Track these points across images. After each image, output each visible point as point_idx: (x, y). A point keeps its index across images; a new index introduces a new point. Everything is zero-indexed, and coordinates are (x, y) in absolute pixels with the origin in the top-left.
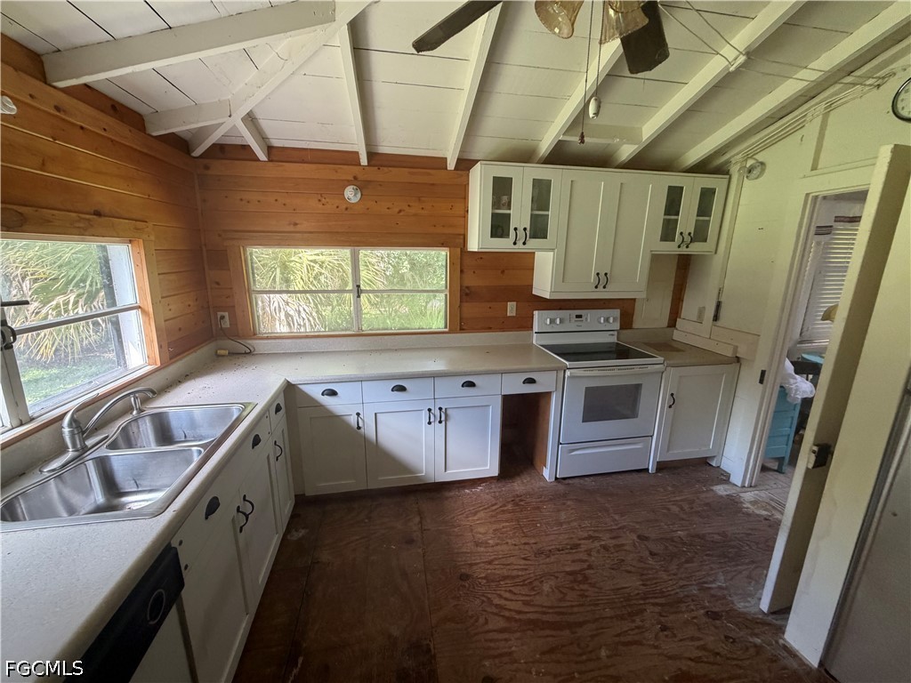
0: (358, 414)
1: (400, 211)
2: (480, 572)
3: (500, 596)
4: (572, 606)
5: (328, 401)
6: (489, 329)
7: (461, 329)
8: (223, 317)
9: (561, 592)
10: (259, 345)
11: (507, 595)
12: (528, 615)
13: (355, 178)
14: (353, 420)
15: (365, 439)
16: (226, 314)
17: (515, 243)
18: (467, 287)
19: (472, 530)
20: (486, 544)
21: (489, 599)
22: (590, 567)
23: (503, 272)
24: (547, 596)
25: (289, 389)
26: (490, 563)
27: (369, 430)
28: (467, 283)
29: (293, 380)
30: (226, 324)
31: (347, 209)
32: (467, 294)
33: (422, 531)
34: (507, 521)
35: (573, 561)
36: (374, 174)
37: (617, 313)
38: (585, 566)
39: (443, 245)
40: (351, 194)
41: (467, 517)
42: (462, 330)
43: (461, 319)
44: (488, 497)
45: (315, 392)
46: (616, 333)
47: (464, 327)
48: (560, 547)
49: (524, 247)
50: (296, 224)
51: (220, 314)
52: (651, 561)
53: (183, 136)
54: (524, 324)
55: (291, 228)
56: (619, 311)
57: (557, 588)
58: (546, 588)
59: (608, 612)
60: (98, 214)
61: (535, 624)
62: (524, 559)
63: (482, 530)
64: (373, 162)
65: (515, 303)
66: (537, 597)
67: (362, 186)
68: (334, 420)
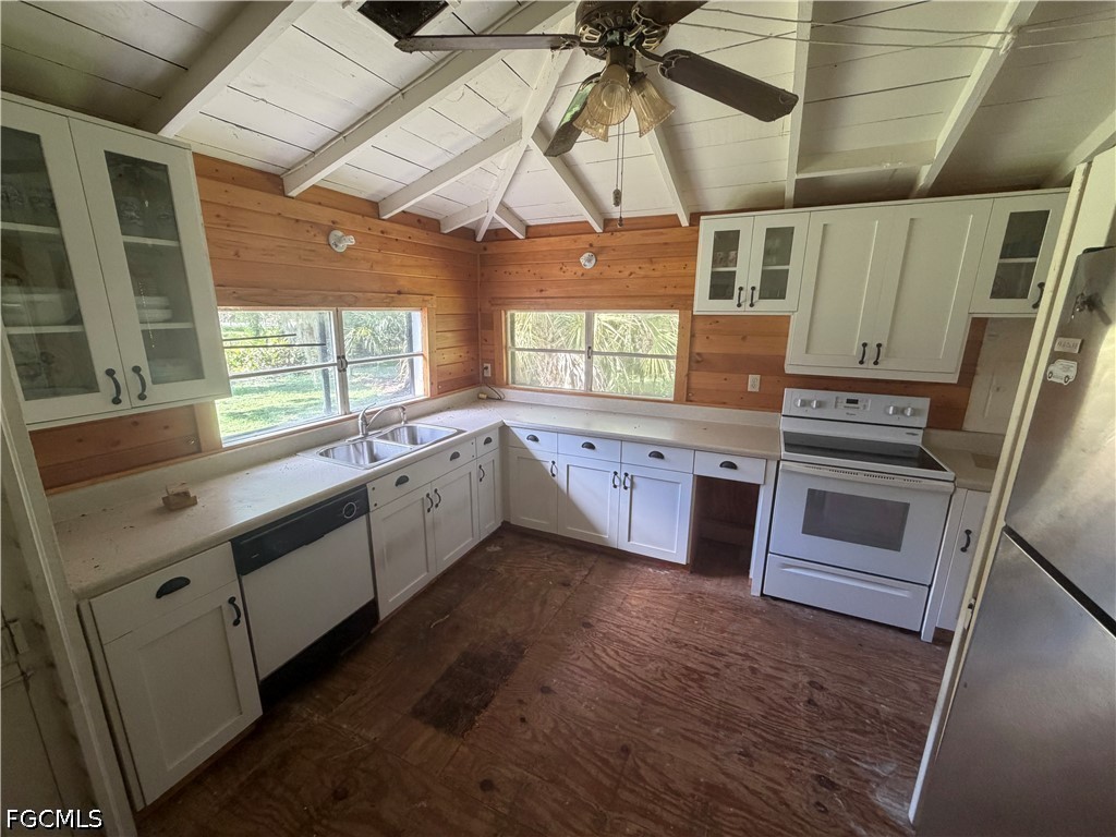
0: (554, 463)
1: (631, 274)
2: (602, 628)
3: (605, 651)
4: (663, 689)
5: (530, 444)
6: (723, 404)
7: (687, 400)
8: (487, 368)
9: (663, 675)
10: (509, 394)
11: (612, 653)
12: (616, 674)
13: (591, 245)
14: (549, 466)
15: (558, 487)
16: (489, 366)
17: (739, 305)
18: (699, 354)
19: (624, 599)
20: (628, 613)
21: (593, 647)
22: (716, 675)
23: (744, 338)
24: (647, 671)
25: (504, 430)
26: (618, 627)
27: (561, 479)
28: (698, 349)
29: (507, 422)
30: (488, 374)
31: (583, 275)
32: (698, 362)
33: (583, 582)
34: (665, 606)
35: (702, 663)
36: (608, 240)
37: (924, 403)
38: (713, 671)
39: (672, 307)
40: (587, 262)
41: (630, 588)
42: (689, 400)
43: (688, 388)
44: (666, 581)
45: (522, 435)
46: (921, 432)
47: (692, 398)
48: (700, 647)
49: (752, 309)
50: (542, 291)
51: (485, 365)
52: (801, 707)
53: (469, 227)
54: (772, 403)
55: (538, 294)
56: (929, 399)
57: (663, 671)
58: (651, 666)
59: (697, 712)
60: (399, 293)
61: (613, 680)
62: (654, 639)
63: (633, 602)
64: (607, 229)
65: (758, 377)
66: (638, 667)
67: (597, 252)
68: (535, 463)
